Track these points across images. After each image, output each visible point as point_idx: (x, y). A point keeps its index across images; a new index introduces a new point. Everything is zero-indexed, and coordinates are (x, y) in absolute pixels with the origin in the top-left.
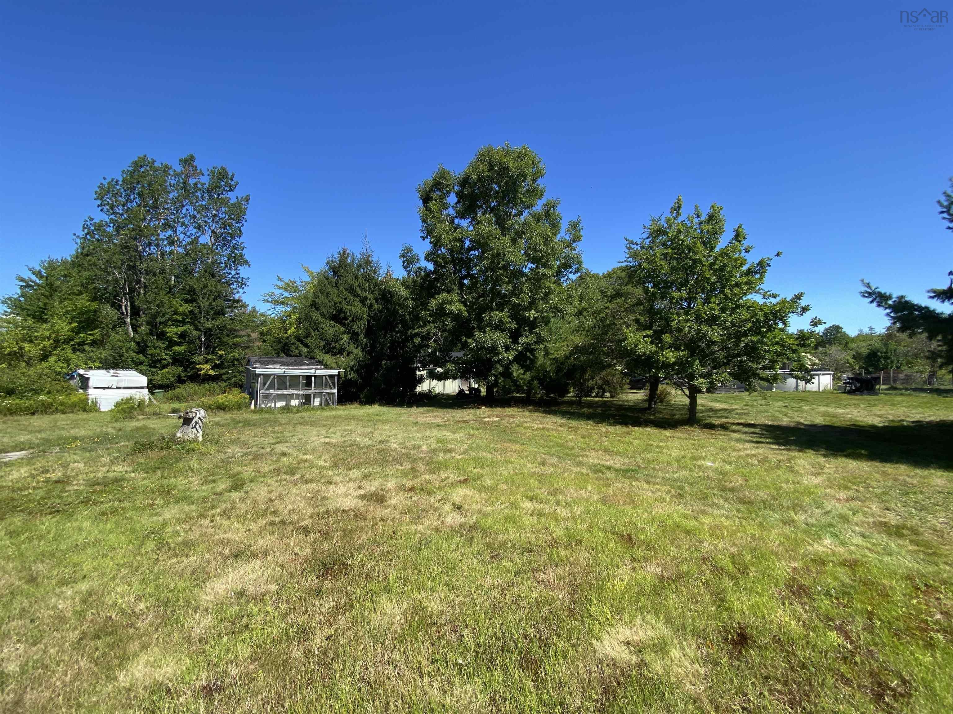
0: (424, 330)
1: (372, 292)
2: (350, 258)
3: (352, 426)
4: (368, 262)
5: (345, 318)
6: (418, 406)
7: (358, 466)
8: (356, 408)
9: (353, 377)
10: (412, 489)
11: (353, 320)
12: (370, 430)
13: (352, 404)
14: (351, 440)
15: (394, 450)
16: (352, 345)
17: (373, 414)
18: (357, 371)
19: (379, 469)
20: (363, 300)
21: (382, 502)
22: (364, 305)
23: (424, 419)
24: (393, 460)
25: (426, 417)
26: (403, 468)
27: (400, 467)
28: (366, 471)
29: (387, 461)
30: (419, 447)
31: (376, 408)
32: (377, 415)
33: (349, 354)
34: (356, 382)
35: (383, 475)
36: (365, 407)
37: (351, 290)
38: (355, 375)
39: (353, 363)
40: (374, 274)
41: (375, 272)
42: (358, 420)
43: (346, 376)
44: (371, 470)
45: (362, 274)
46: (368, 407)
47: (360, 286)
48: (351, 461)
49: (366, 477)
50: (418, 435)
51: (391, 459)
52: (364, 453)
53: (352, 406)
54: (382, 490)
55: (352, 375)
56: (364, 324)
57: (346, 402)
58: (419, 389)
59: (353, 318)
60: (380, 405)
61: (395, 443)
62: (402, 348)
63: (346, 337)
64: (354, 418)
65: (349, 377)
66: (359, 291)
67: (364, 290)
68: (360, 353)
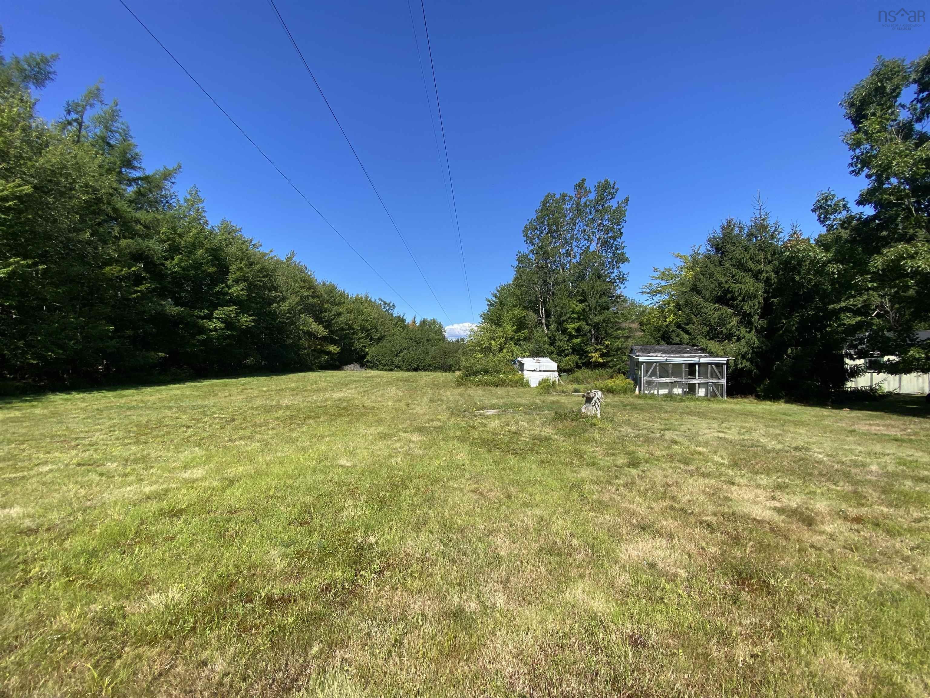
1: (770, 262)
2: (736, 229)
3: (750, 423)
4: (763, 228)
5: (733, 299)
6: (852, 408)
7: (768, 472)
8: (751, 402)
9: (746, 366)
10: (858, 520)
11: (743, 300)
12: (777, 431)
13: (745, 397)
14: (752, 440)
15: (820, 462)
16: (743, 329)
17: (778, 412)
18: (751, 360)
19: (798, 482)
20: (756, 275)
21: (810, 525)
22: (758, 280)
23: (867, 427)
24: (821, 474)
25: (870, 425)
26: (839, 488)
27: (834, 487)
28: (779, 480)
29: (810, 474)
30: (864, 465)
31: (781, 406)
32: (784, 414)
33: (738, 340)
34: (750, 372)
35: (807, 491)
36: (763, 402)
37: (741, 266)
38: (748, 364)
39: (745, 349)
40: (772, 239)
41: (773, 237)
42: (757, 417)
43: (736, 365)
44: (787, 481)
45: (755, 244)
46: (769, 403)
47: (751, 258)
48: (757, 464)
49: (780, 487)
50: (860, 448)
51: (816, 472)
52: (774, 459)
53: (746, 400)
54: (807, 509)
55: (746, 364)
56: (759, 303)
57: (737, 394)
58: (850, 385)
59: (744, 297)
60: (787, 402)
61: (820, 453)
63: (734, 321)
64: (751, 414)
65: (740, 366)
66: (751, 265)
67: (759, 262)
68: (754, 338)
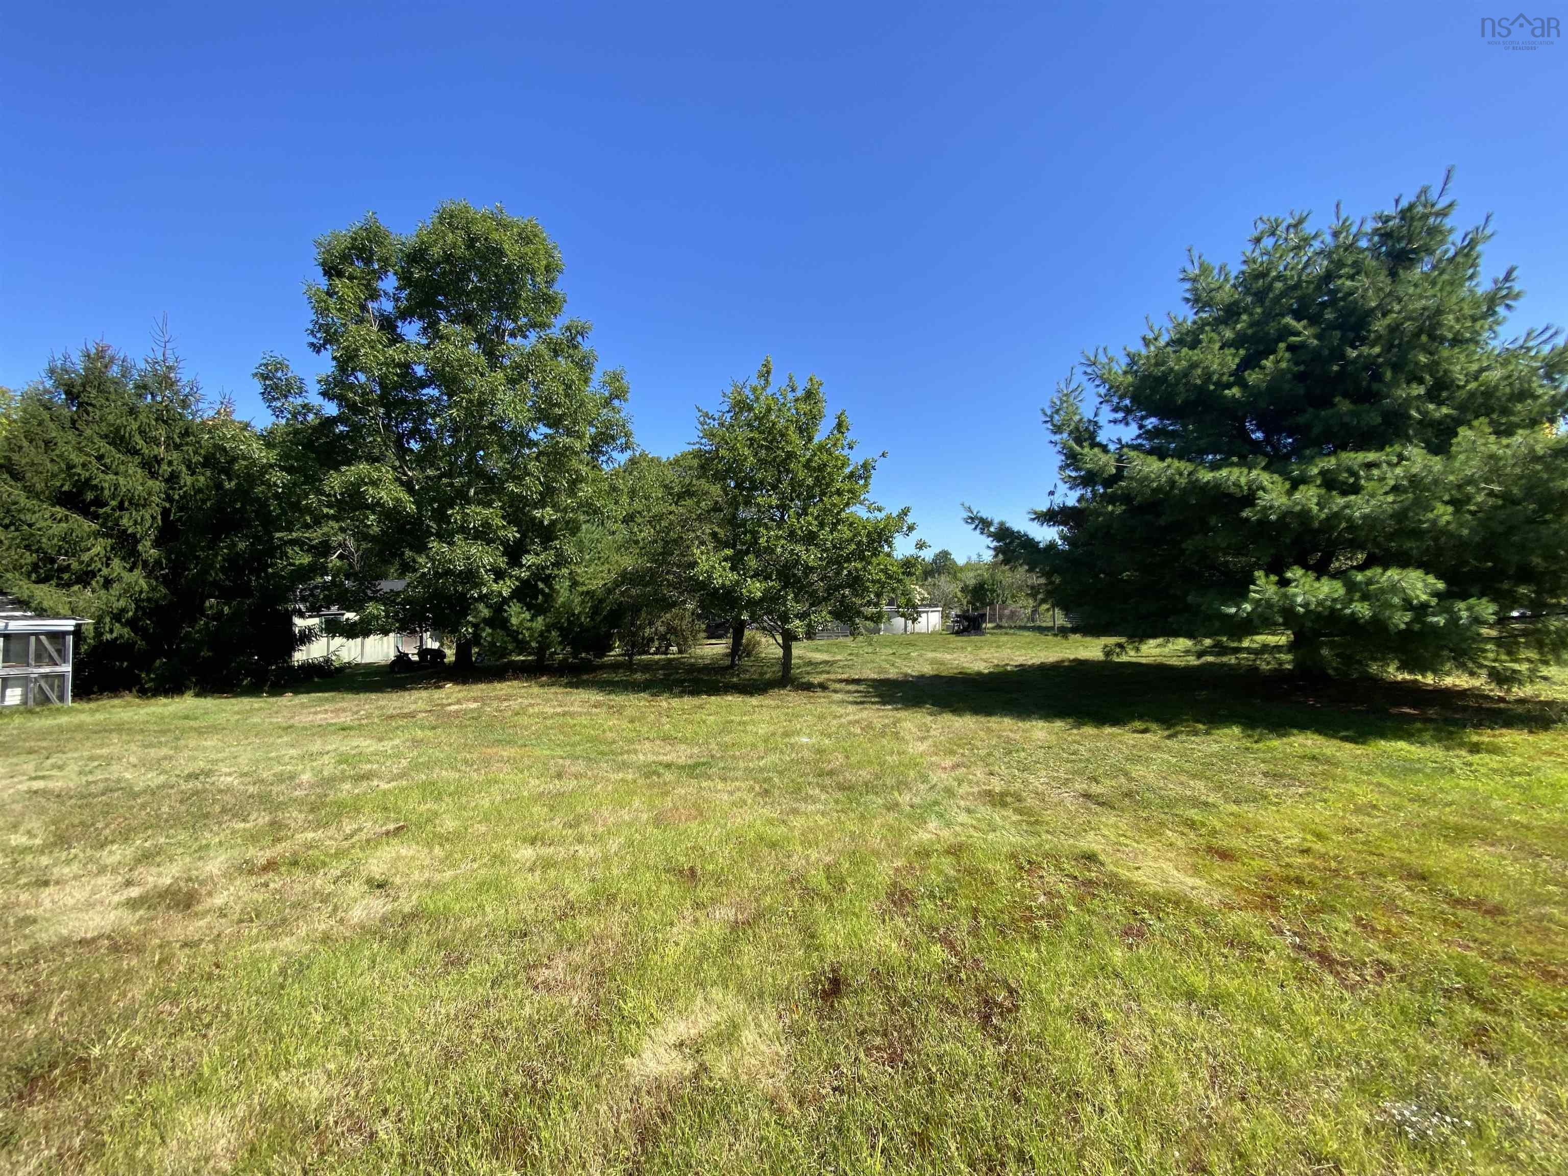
0: (315, 535)
1: (177, 447)
2: (115, 368)
3: (115, 745)
4: (166, 381)
5: (99, 502)
6: (296, 692)
7: (125, 836)
8: (129, 705)
9: (121, 636)
10: (271, 866)
11: (121, 507)
12: (164, 751)
13: (116, 696)
14: (107, 780)
15: (228, 790)
16: (116, 563)
17: (175, 716)
18: (132, 624)
19: (183, 836)
20: (150, 466)
21: (188, 906)
22: (153, 475)
23: (311, 717)
24: (224, 811)
25: (316, 713)
26: (248, 825)
27: (242, 825)
28: (147, 844)
29: (206, 816)
30: (292, 777)
31: (188, 703)
32: (186, 717)
33: (107, 583)
34: (129, 645)
35: (195, 846)
36: (153, 701)
37: (118, 439)
38: (126, 631)
39: (122, 603)
40: (183, 408)
41: (185, 404)
42: (130, 731)
43: (98, 634)
44: (162, 840)
45: (150, 407)
46: (163, 700)
47: (141, 432)
48: (107, 826)
49: (146, 857)
50: (293, 752)
51: (217, 808)
52: (143, 806)
53: (116, 702)
54: (190, 879)
55: (120, 631)
56: (153, 518)
57: (101, 691)
58: (300, 656)
59: (121, 503)
60: (197, 695)
61: (230, 774)
62: (257, 572)
63: (99, 547)
64: (120, 728)
65: (108, 636)
66: (140, 443)
67: (156, 441)
68: (142, 582)
